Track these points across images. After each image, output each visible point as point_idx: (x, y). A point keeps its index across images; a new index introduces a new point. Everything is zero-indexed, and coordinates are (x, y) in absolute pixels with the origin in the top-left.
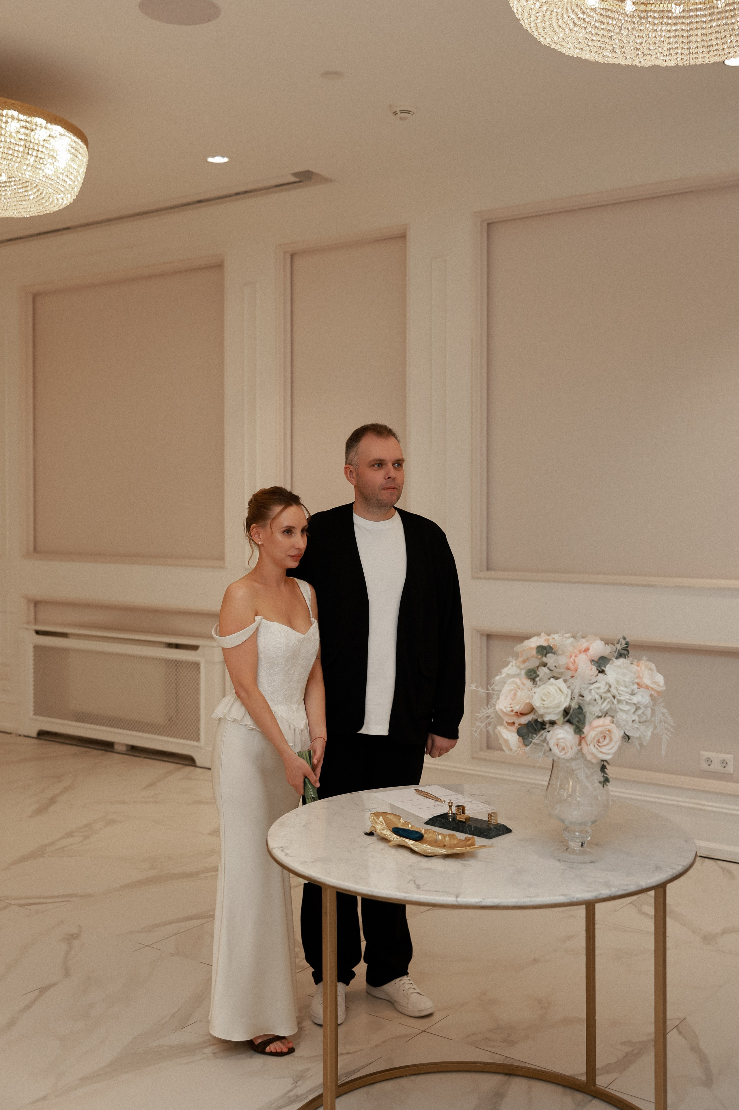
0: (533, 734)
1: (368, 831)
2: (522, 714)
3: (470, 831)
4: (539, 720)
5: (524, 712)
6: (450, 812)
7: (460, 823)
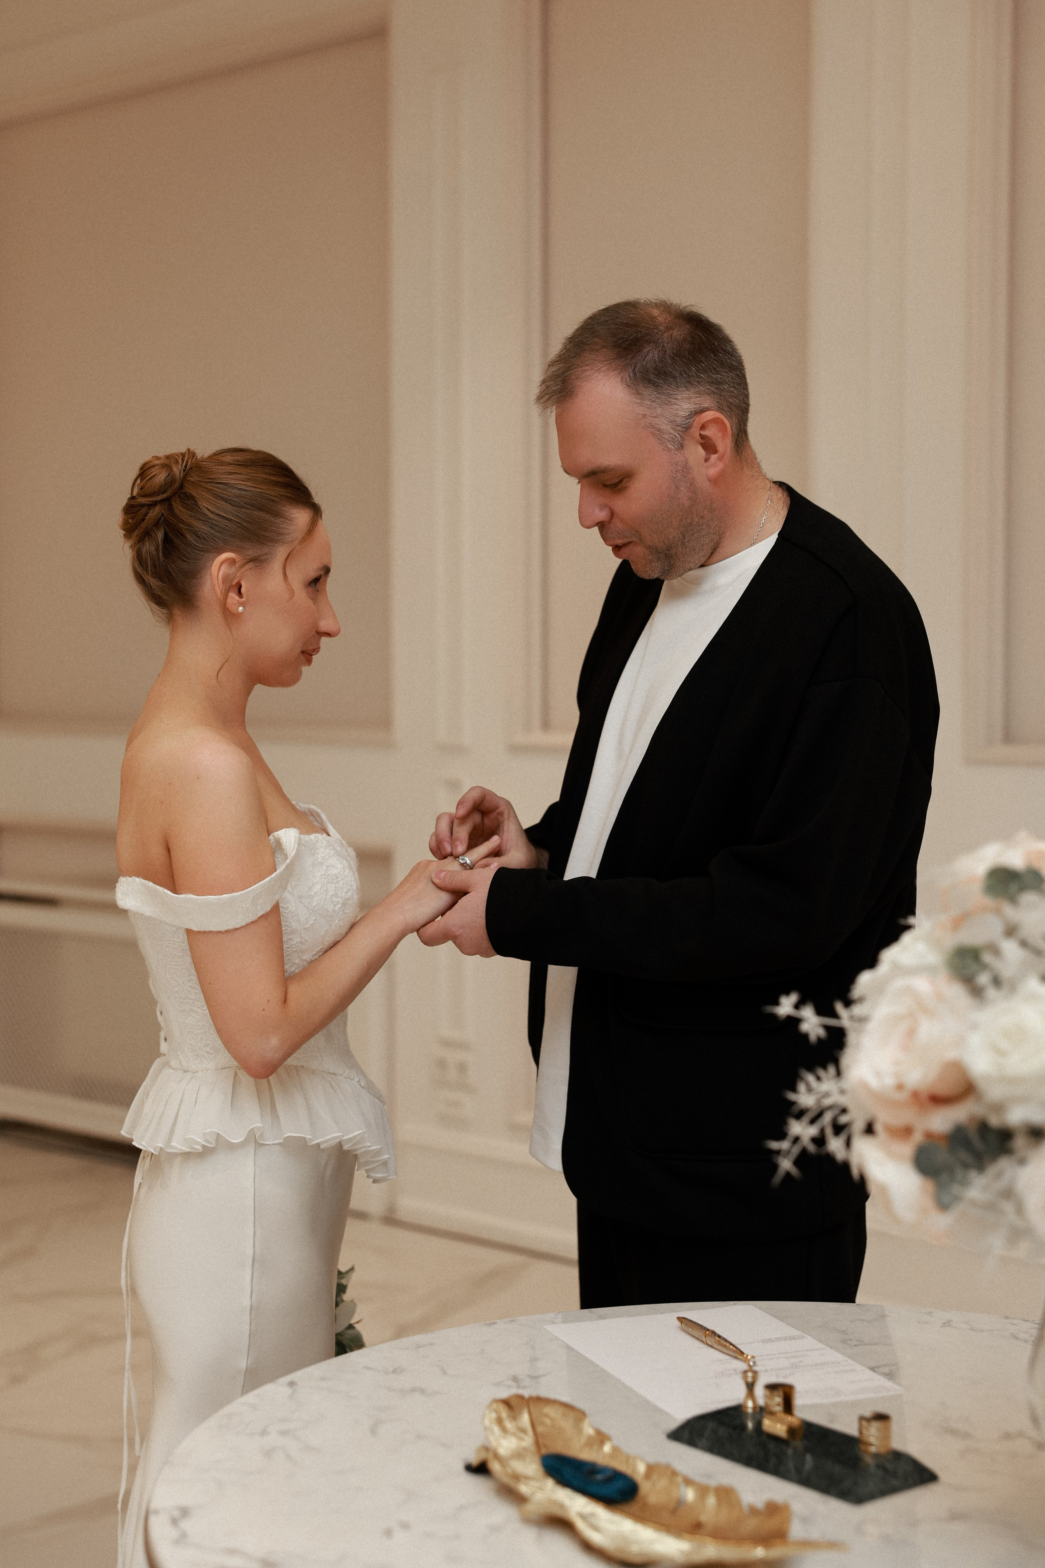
0: (966, 1166)
1: (474, 1460)
2: (938, 1100)
3: (799, 1471)
4: (994, 1121)
5: (943, 1090)
6: (750, 1404)
7: (771, 1445)
